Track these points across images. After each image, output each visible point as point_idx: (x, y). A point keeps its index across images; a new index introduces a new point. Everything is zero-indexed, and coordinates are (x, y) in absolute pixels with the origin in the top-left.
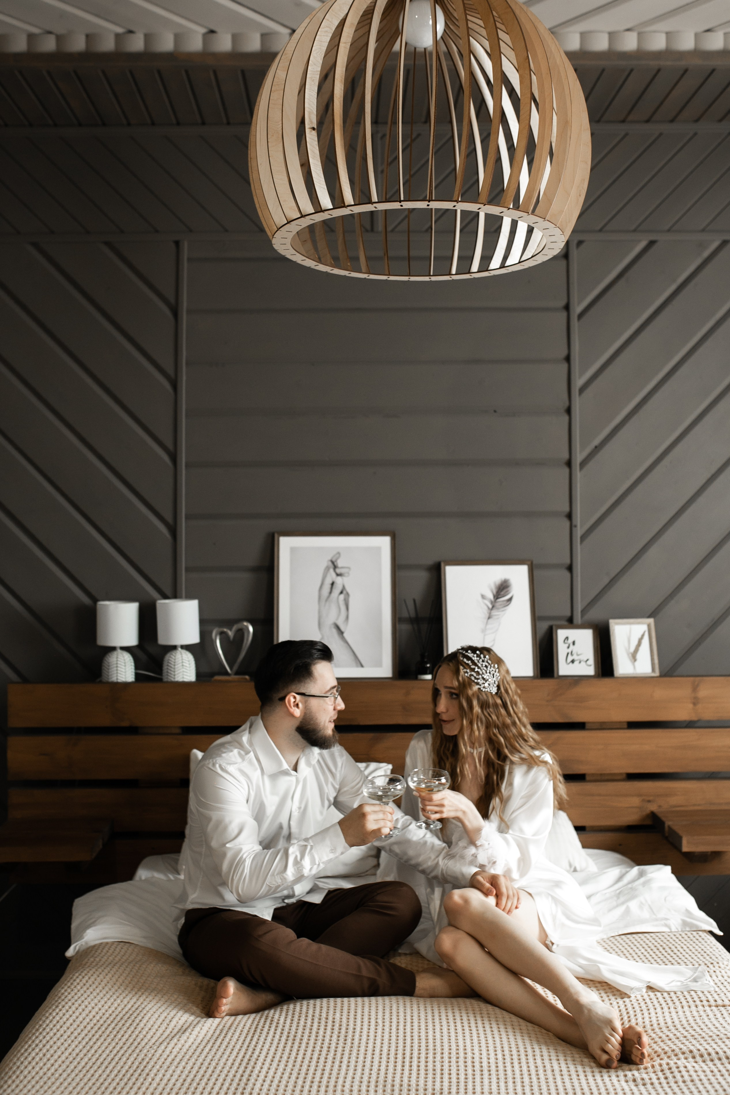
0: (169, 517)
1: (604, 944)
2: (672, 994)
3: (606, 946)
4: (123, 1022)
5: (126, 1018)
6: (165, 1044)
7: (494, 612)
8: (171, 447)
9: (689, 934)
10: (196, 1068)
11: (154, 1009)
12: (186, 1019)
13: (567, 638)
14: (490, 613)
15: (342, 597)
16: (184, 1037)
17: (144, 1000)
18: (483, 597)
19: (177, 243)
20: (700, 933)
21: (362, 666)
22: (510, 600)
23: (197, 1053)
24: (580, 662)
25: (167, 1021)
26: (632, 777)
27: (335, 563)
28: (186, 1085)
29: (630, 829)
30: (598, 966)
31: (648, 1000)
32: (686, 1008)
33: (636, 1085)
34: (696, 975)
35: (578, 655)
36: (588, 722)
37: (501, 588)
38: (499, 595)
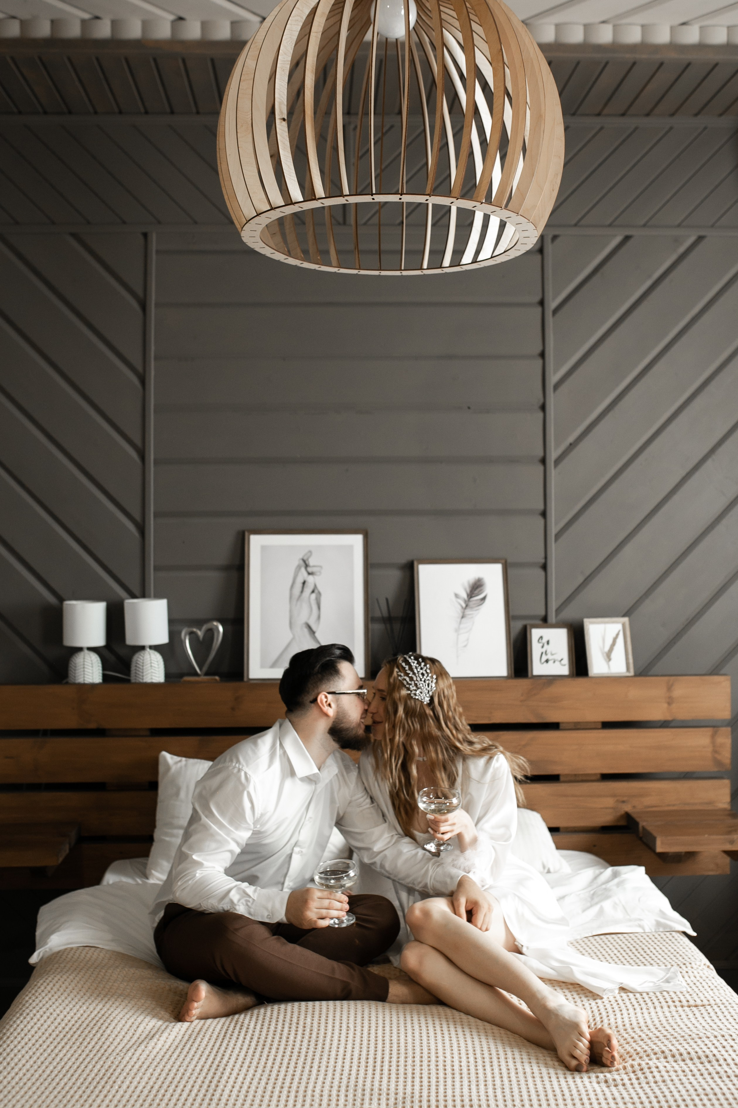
0: (137, 515)
1: (577, 945)
2: (645, 995)
3: (579, 947)
4: (89, 1028)
5: (92, 1025)
6: (132, 1050)
7: (468, 612)
8: (139, 443)
9: (662, 935)
10: (164, 1075)
11: (121, 1015)
12: (153, 1024)
13: (541, 637)
14: (463, 613)
15: (313, 596)
16: (152, 1043)
17: (111, 1006)
18: (457, 596)
19: (145, 235)
20: (674, 934)
22: (484, 599)
23: (165, 1059)
24: (554, 662)
25: (134, 1027)
26: (606, 777)
27: (307, 562)
28: (154, 1092)
29: (605, 829)
30: (571, 969)
31: (620, 1002)
32: (658, 1009)
33: (608, 1087)
34: (668, 976)
35: (552, 654)
36: (563, 723)
37: (475, 587)
38: (473, 593)
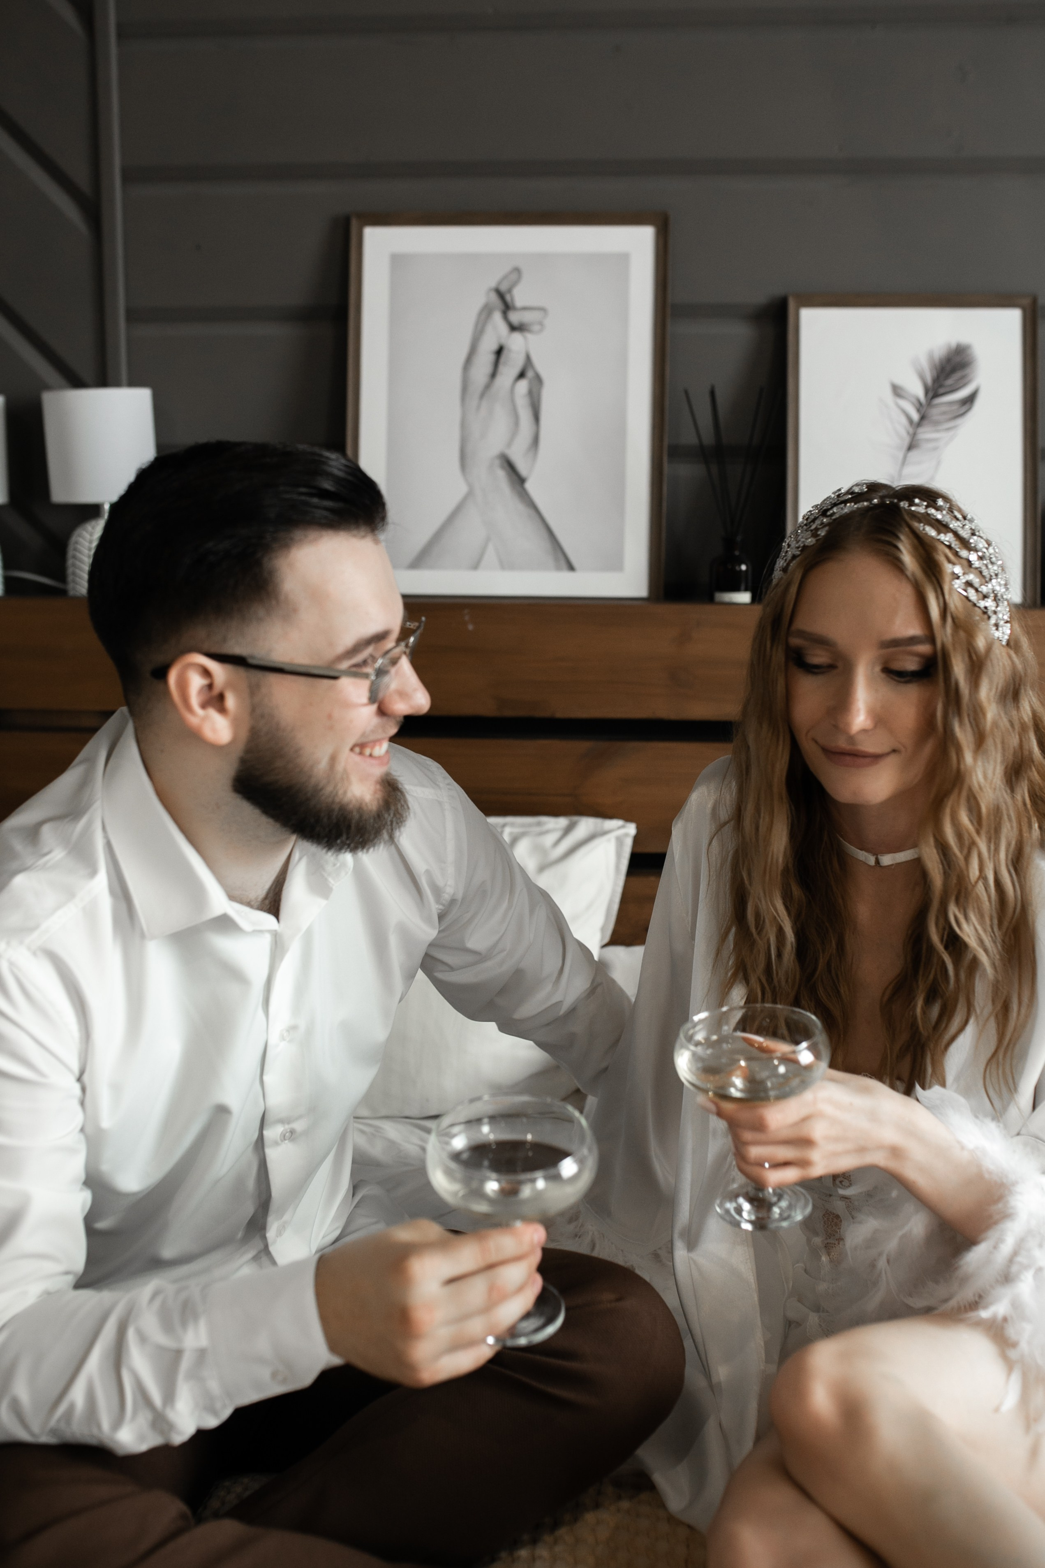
0: (80, 175)
7: (926, 433)
14: (913, 436)
15: (523, 386)
18: (897, 391)
21: (571, 568)
22: (970, 400)
27: (508, 298)
37: (948, 369)
38: (941, 386)
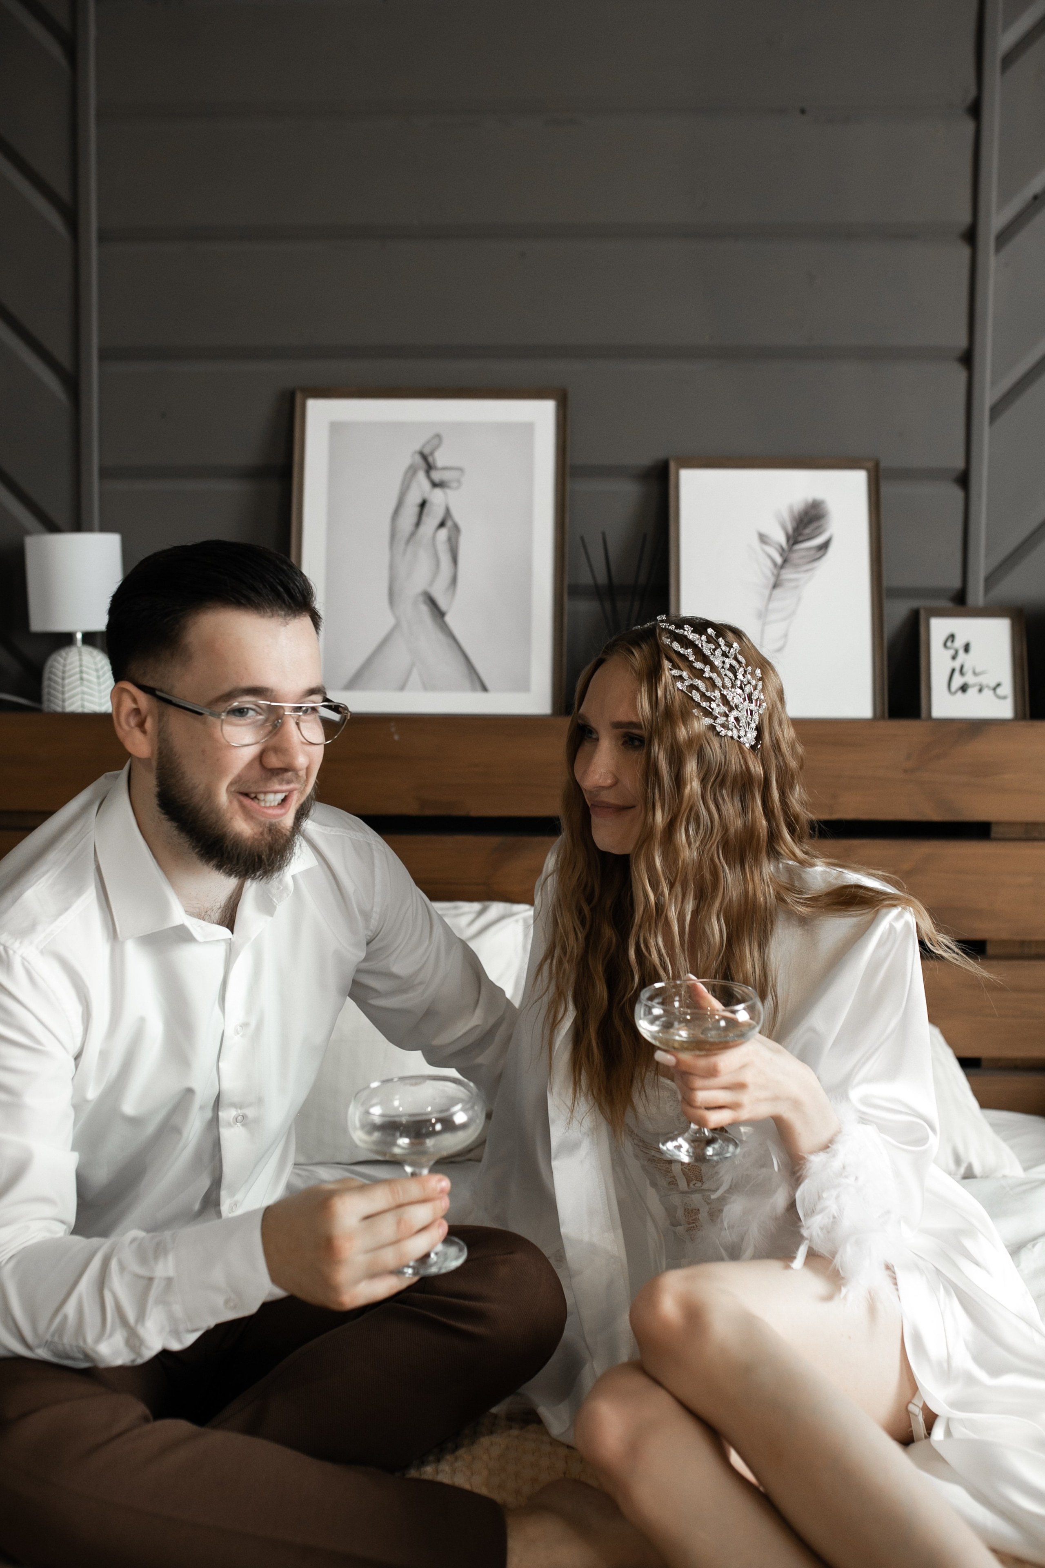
0: (62, 354)
7: (788, 574)
8: (64, 192)
13: (952, 637)
14: (778, 576)
15: (443, 533)
18: (763, 538)
21: (485, 689)
22: (825, 546)
24: (980, 690)
27: (430, 459)
35: (975, 674)
36: (998, 823)
37: (805, 521)
38: (800, 534)
